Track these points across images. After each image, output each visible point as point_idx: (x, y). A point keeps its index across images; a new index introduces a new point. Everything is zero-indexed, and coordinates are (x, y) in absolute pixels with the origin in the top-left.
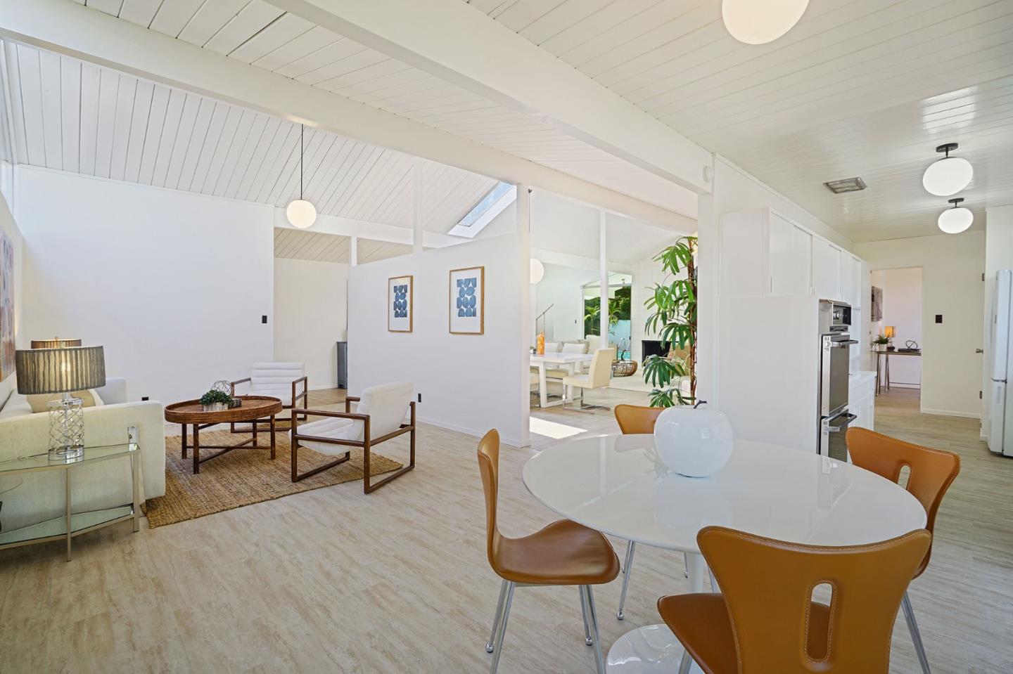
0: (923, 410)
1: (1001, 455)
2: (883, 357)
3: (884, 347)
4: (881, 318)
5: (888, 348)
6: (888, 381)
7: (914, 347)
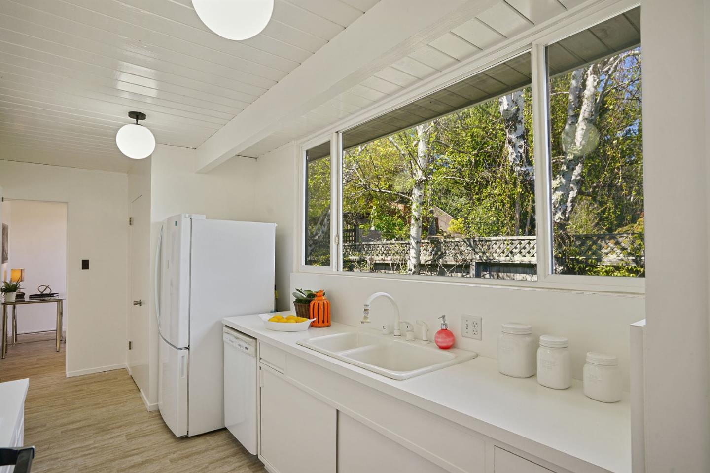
0: (69, 373)
1: (186, 438)
2: (10, 308)
3: (13, 297)
4: (7, 259)
5: (17, 296)
6: (16, 332)
7: (47, 292)
